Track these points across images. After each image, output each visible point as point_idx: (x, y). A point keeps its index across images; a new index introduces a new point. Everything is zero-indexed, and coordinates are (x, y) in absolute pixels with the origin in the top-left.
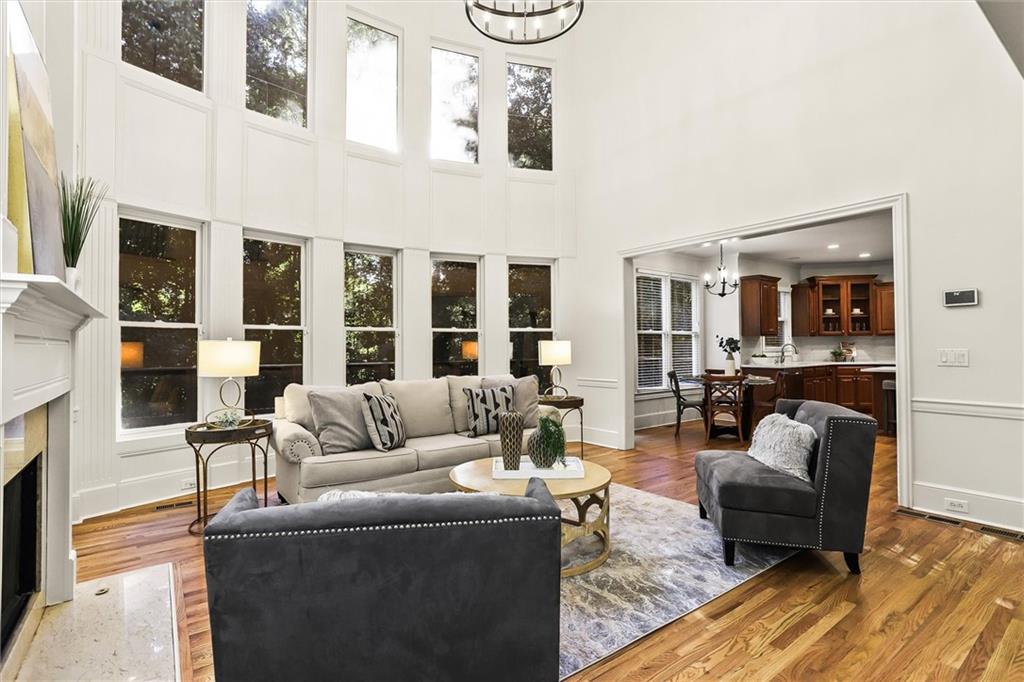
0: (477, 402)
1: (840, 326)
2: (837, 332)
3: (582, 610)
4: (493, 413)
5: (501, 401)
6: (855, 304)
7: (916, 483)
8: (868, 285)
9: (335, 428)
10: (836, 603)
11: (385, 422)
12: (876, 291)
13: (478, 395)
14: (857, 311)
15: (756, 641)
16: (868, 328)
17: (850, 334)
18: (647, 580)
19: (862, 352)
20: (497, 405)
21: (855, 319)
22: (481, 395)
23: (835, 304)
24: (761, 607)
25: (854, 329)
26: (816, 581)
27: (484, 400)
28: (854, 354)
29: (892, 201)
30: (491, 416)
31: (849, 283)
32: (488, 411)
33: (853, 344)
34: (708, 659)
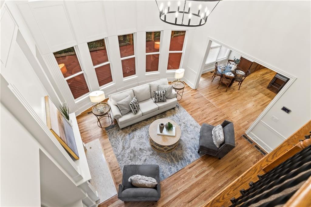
0: (157, 95)
3: (169, 163)
4: (160, 98)
5: (162, 96)
7: (251, 132)
9: (124, 110)
10: (211, 168)
11: (135, 108)
13: (157, 94)
15: (193, 175)
18: (182, 155)
20: (161, 97)
22: (158, 94)
24: (198, 166)
26: (211, 160)
27: (158, 95)
29: (291, 78)
30: (159, 99)
32: (159, 98)
34: (184, 179)
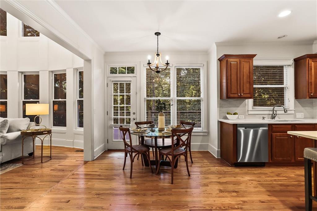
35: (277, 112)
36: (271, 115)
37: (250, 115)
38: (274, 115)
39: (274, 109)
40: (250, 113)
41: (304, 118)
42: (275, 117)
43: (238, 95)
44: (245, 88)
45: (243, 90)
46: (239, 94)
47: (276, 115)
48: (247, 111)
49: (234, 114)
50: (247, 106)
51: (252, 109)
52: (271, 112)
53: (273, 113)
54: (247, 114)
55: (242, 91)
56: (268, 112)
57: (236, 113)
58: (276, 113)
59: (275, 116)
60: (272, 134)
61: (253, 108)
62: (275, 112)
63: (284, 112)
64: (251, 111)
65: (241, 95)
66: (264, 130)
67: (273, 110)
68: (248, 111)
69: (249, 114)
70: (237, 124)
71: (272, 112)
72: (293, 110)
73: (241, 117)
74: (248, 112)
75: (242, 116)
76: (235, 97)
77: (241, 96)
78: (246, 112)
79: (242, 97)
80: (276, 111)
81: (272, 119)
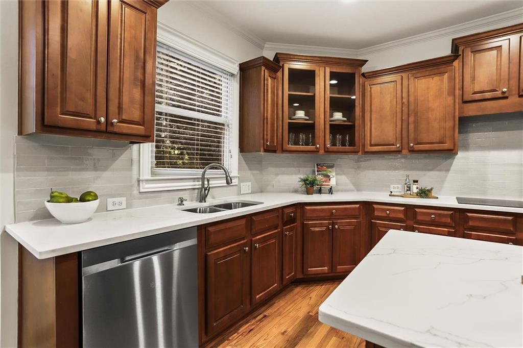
1: (314, 137)
2: (310, 148)
6: (336, 105)
8: (353, 75)
12: (364, 86)
14: (338, 116)
16: (352, 143)
17: (327, 151)
19: (344, 179)
21: (335, 129)
23: (308, 103)
25: (334, 144)
28: (333, 182)
31: (328, 70)
33: (332, 167)
35: (210, 182)
36: (196, 191)
37: (144, 195)
38: (205, 190)
39: (204, 174)
40: (145, 187)
41: (251, 193)
42: (206, 196)
43: (99, 122)
44: (125, 99)
45: (120, 108)
46: (103, 119)
47: (209, 190)
48: (137, 183)
49: (83, 199)
50: (135, 167)
51: (150, 178)
52: (197, 183)
53: (203, 184)
54: (135, 192)
55: (113, 108)
56: (189, 184)
57: (89, 193)
58: (208, 184)
59: (206, 192)
60: (206, 256)
61: (153, 174)
62: (206, 182)
63: (225, 181)
64: (147, 181)
65: (112, 123)
66: (184, 250)
67: (203, 179)
68: (139, 181)
69: (140, 192)
70: (79, 253)
71: (201, 183)
72: (237, 177)
73: (114, 204)
74: (139, 185)
75: (117, 200)
76: (85, 126)
77: (110, 129)
78: (132, 186)
79: (116, 130)
80: (208, 181)
81: (201, 201)
